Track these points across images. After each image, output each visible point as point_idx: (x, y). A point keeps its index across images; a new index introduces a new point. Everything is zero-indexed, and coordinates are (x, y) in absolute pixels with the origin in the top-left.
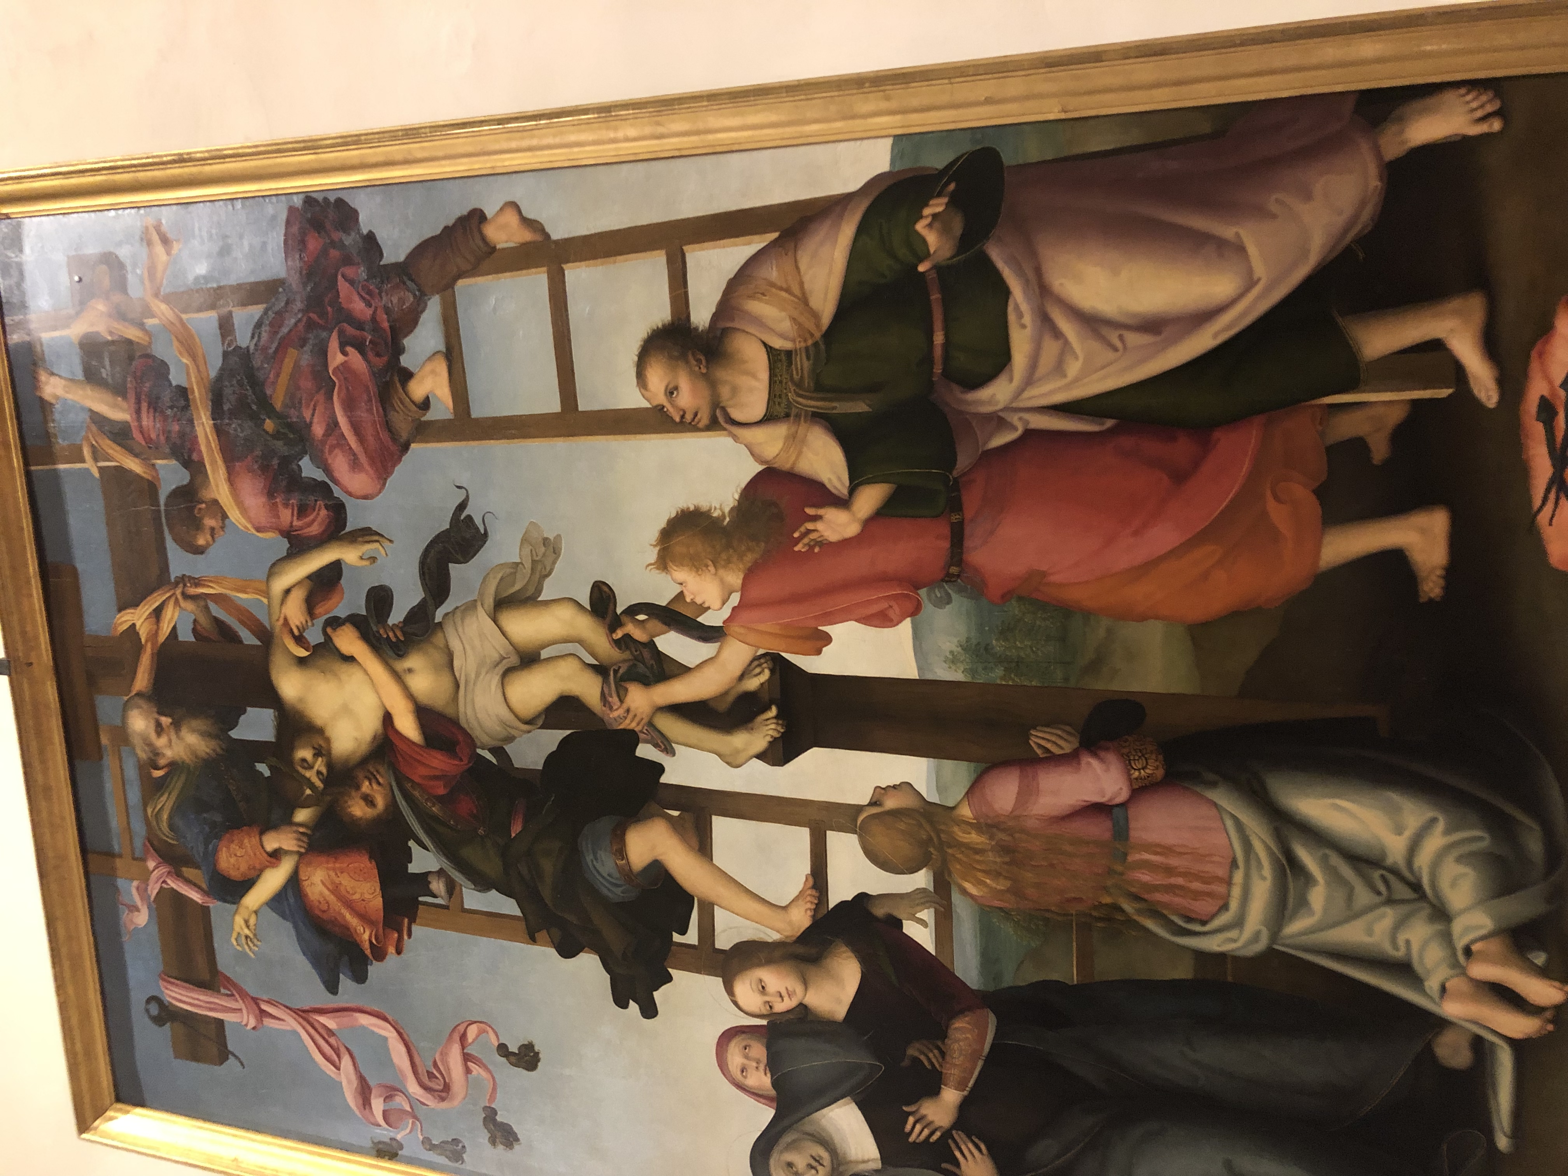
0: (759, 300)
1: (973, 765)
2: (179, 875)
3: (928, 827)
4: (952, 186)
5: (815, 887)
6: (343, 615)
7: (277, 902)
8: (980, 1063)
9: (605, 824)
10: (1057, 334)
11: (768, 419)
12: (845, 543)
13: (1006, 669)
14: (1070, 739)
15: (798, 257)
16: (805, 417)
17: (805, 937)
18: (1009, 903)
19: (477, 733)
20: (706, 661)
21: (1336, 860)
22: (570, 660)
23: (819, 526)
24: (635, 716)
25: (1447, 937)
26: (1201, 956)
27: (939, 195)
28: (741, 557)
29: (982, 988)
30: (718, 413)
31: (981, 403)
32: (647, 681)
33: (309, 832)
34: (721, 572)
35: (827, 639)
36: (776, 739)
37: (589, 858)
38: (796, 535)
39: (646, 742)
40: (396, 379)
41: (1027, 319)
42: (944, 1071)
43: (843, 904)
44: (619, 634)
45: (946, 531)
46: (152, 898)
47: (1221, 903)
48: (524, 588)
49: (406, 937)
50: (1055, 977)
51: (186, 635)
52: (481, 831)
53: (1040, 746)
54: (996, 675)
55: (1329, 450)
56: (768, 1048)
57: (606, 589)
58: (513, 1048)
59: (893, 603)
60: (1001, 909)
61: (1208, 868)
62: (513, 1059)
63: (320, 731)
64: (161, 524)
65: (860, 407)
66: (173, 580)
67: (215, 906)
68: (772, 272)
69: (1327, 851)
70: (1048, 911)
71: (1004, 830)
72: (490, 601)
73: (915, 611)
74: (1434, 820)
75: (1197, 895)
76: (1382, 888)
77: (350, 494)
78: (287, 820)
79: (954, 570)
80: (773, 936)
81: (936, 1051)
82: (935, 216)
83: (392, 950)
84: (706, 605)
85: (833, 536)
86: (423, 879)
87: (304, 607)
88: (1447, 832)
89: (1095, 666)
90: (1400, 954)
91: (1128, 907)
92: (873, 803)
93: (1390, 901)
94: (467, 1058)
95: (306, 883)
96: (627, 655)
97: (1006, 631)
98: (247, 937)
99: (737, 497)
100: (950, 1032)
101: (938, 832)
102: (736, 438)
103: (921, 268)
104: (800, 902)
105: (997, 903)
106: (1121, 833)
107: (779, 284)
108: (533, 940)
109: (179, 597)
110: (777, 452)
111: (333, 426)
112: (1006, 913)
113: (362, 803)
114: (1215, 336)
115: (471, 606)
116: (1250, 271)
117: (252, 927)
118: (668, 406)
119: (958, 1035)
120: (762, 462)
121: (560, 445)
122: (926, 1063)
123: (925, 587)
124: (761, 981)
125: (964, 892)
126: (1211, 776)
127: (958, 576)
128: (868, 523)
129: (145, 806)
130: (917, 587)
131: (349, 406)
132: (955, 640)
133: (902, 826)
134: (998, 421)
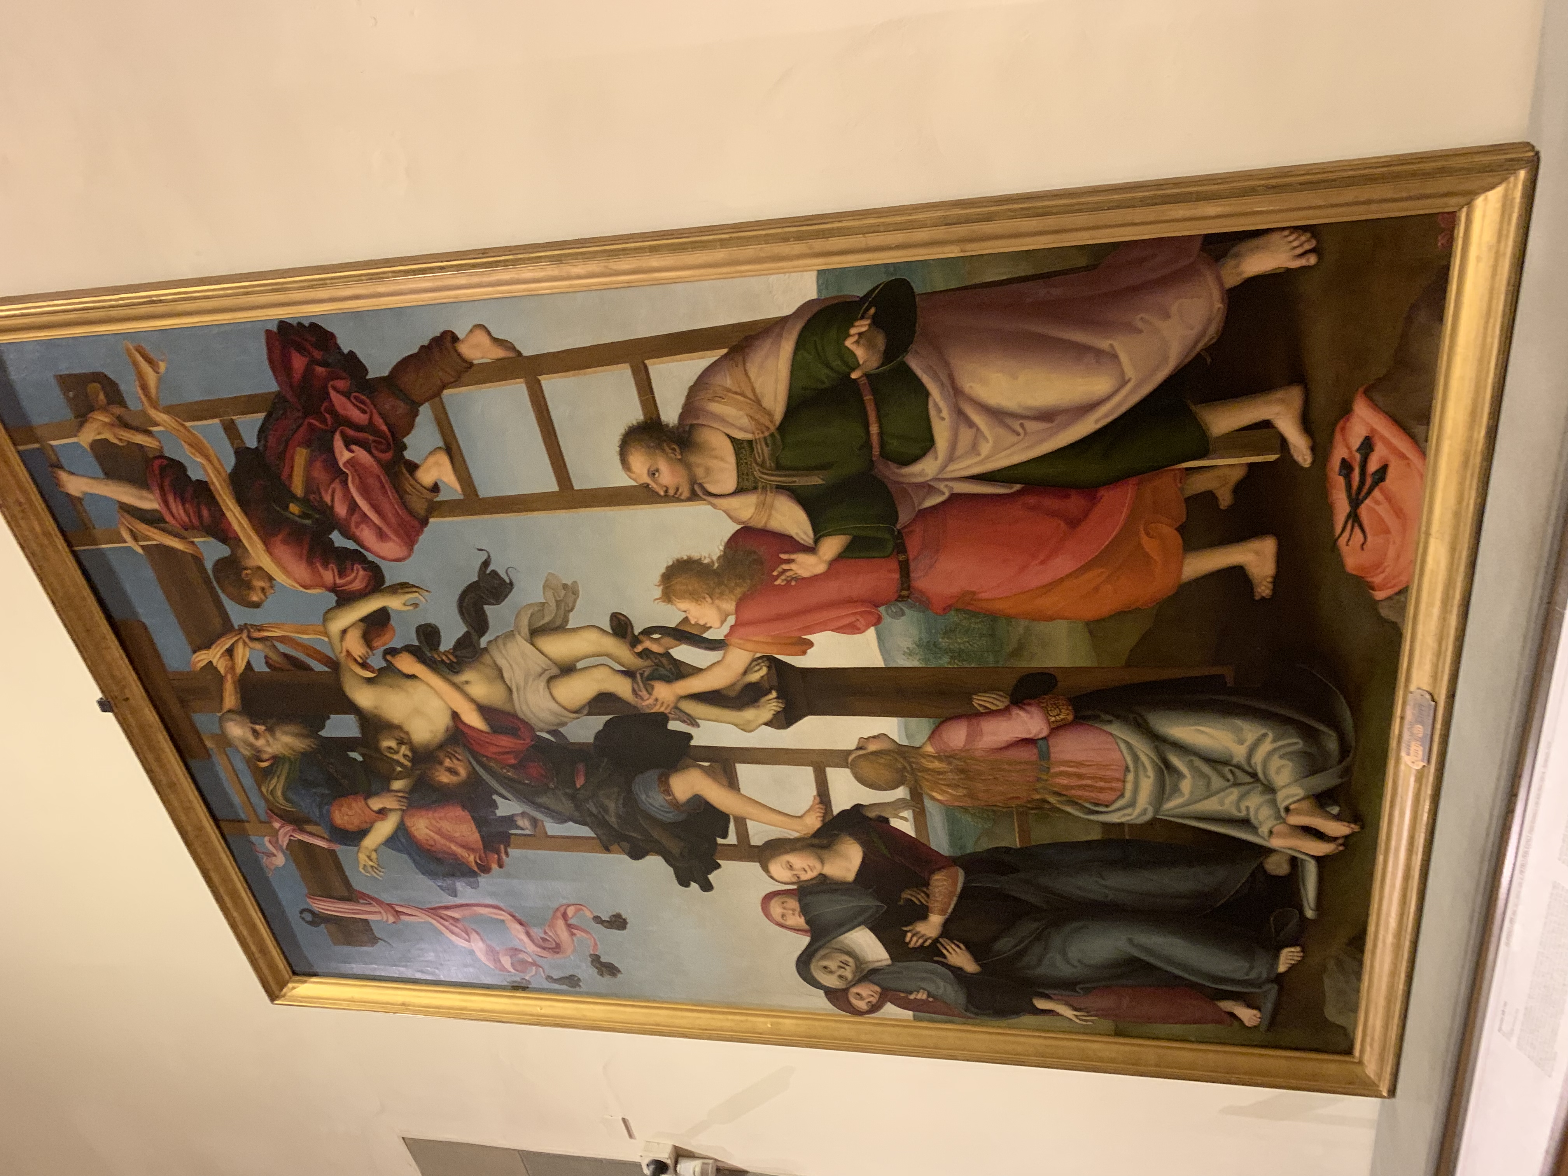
0: (718, 402)
1: (932, 720)
2: (303, 831)
3: (902, 760)
4: (872, 311)
5: (821, 802)
6: (399, 646)
7: (392, 841)
8: (955, 899)
9: (652, 775)
10: (971, 424)
11: (739, 491)
12: (815, 578)
13: (952, 658)
14: (1004, 700)
15: (747, 368)
16: (771, 488)
17: (817, 834)
18: (967, 803)
19: (533, 721)
20: (714, 664)
21: (1198, 763)
22: (602, 669)
23: (793, 566)
24: (663, 703)
25: (1273, 803)
26: (1106, 826)
27: (862, 318)
28: (732, 591)
29: (952, 855)
30: (696, 487)
31: (914, 475)
32: (668, 680)
33: (406, 795)
34: (717, 601)
35: (811, 644)
36: (778, 712)
37: (643, 797)
38: (775, 573)
39: (674, 719)
40: (404, 471)
41: (945, 413)
42: (929, 905)
43: (843, 812)
44: (639, 648)
45: (895, 566)
46: (285, 847)
47: (1118, 793)
48: (552, 621)
49: (504, 857)
50: (1003, 844)
51: (260, 667)
52: (552, 785)
53: (980, 705)
54: (944, 661)
55: (1187, 500)
56: (800, 901)
57: (623, 618)
58: (605, 918)
59: (859, 617)
60: (961, 807)
61: (1108, 773)
62: (606, 924)
63: (399, 728)
64: (213, 588)
65: (815, 480)
66: (237, 628)
67: (338, 848)
68: (726, 380)
69: (1193, 758)
70: (996, 806)
71: (958, 759)
72: (525, 631)
73: (878, 621)
74: (1265, 735)
75: (1101, 790)
76: (1230, 777)
77: (384, 558)
78: (385, 788)
79: (904, 593)
80: (795, 835)
81: (923, 895)
82: (860, 334)
83: (495, 866)
84: (708, 625)
85: (805, 574)
86: (510, 820)
87: (362, 641)
88: (1274, 741)
89: (1017, 652)
90: (1243, 814)
91: (1052, 799)
92: (859, 748)
93: (1236, 784)
94: (569, 926)
95: (413, 829)
96: (648, 663)
97: (948, 632)
98: (372, 867)
99: (722, 548)
100: (932, 882)
101: (910, 763)
102: (714, 506)
103: (854, 376)
104: (811, 813)
105: (956, 804)
106: (1045, 755)
107: (734, 389)
108: (607, 850)
109: (247, 640)
110: (750, 516)
111: (353, 507)
112: (965, 809)
113: (447, 774)
114: (1096, 422)
115: (510, 635)
116: (1123, 373)
117: (375, 860)
118: (653, 485)
119: (937, 883)
120: (739, 523)
121: (563, 516)
122: (917, 902)
123: (883, 605)
124: (788, 862)
125: (933, 798)
126: (1109, 717)
127: (908, 597)
128: (833, 563)
129: (260, 789)
130: (877, 606)
131: (365, 492)
132: (910, 640)
133: (882, 761)
134: (928, 488)
